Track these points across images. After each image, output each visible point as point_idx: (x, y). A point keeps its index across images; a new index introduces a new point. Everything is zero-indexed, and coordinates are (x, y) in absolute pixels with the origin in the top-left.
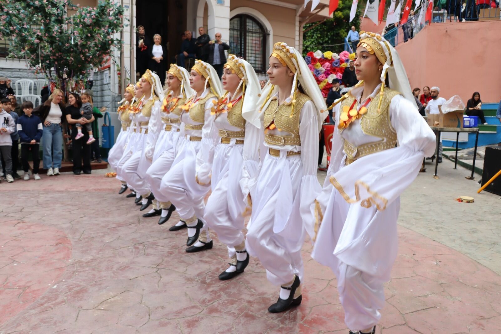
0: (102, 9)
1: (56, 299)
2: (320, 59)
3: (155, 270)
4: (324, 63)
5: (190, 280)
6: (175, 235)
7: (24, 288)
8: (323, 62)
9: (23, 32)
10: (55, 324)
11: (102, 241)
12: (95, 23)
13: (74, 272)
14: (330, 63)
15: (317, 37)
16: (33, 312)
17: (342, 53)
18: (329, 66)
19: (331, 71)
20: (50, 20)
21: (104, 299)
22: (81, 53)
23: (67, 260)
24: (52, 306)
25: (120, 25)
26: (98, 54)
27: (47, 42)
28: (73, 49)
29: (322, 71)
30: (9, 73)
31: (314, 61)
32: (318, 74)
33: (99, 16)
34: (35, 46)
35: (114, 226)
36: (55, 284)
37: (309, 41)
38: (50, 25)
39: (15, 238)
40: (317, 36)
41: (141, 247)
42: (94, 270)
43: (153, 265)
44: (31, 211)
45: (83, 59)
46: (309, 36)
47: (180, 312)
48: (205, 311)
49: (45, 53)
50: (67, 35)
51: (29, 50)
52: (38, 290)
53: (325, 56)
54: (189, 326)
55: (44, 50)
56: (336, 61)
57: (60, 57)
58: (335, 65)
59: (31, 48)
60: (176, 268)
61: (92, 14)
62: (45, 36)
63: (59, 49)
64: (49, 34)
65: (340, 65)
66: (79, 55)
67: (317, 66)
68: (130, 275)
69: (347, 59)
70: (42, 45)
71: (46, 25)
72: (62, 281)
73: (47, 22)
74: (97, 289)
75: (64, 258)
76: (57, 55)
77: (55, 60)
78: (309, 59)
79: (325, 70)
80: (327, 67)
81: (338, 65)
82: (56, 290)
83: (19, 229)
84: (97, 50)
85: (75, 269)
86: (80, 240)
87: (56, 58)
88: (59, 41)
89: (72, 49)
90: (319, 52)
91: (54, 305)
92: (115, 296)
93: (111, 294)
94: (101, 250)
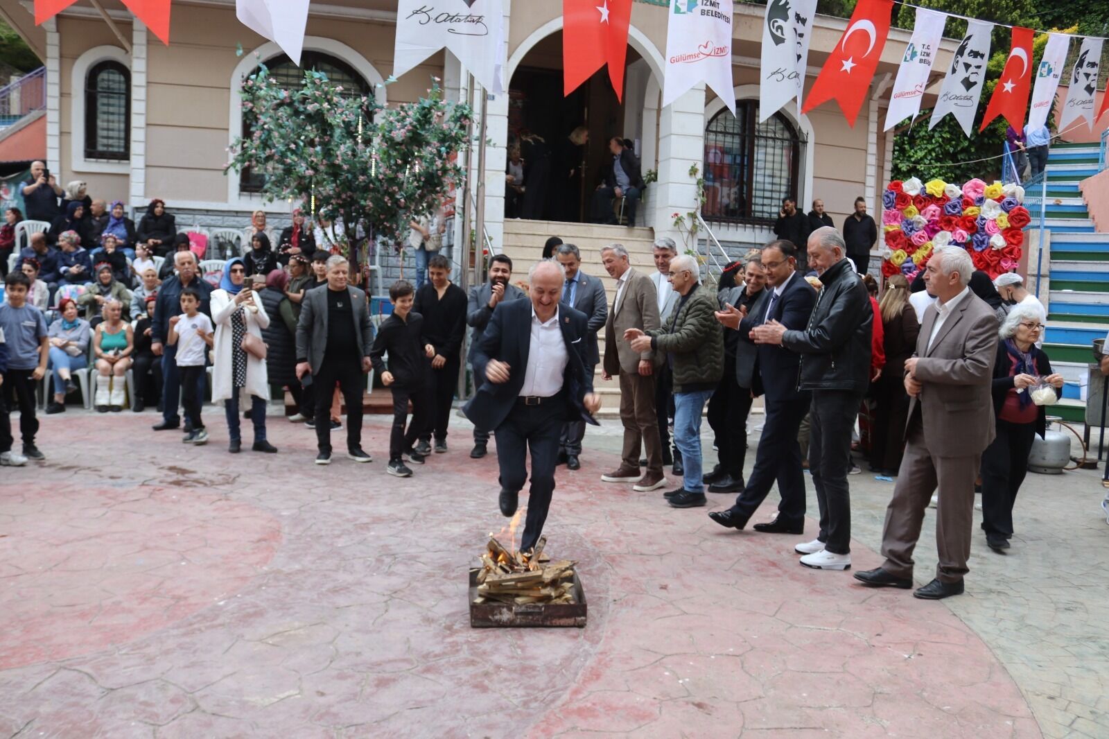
0: (424, 112)
1: (213, 620)
2: (918, 196)
3: (386, 598)
4: (925, 206)
5: (428, 621)
6: (459, 547)
7: (178, 598)
8: (923, 204)
9: (287, 157)
10: (195, 652)
11: (332, 544)
12: (410, 138)
13: (260, 586)
14: (939, 207)
15: (940, 140)
16: (175, 632)
17: (969, 184)
18: (937, 213)
19: (942, 225)
20: (331, 136)
21: (281, 629)
22: (387, 192)
23: (261, 567)
24: (203, 629)
25: (464, 139)
26: (419, 195)
27: (326, 173)
28: (374, 184)
29: (920, 223)
30: (277, 220)
31: (903, 202)
32: (912, 229)
33: (418, 126)
34: (307, 181)
35: (365, 520)
36: (224, 599)
37: (921, 149)
38: (330, 145)
39: (201, 523)
40: (941, 137)
41: (387, 560)
42: (291, 586)
43: (387, 590)
44: (249, 481)
45: (389, 205)
46: (923, 138)
47: (380, 665)
48: (419, 668)
49: (324, 193)
50: (363, 159)
51: (296, 188)
52: (196, 604)
53: (928, 191)
54: (377, 686)
55: (323, 186)
56: (954, 201)
57: (349, 199)
58: (950, 210)
59: (299, 184)
60: (421, 600)
61: (405, 123)
62: (322, 164)
63: (348, 185)
64: (329, 160)
65: (963, 210)
66: (383, 196)
67: (910, 212)
68: (341, 601)
69: (980, 196)
70: (319, 178)
71: (325, 145)
72: (236, 596)
73: (327, 139)
74: (280, 614)
75: (257, 564)
76: (344, 196)
77: (340, 206)
78: (891, 196)
79: (927, 223)
80: (933, 215)
81: (957, 210)
82: (221, 608)
83: (215, 510)
84: (418, 188)
85: (265, 582)
86: (298, 537)
87: (341, 202)
88: (348, 171)
89: (371, 185)
90: (915, 181)
91: (207, 628)
92: (300, 628)
93: (297, 624)
94: (320, 558)
